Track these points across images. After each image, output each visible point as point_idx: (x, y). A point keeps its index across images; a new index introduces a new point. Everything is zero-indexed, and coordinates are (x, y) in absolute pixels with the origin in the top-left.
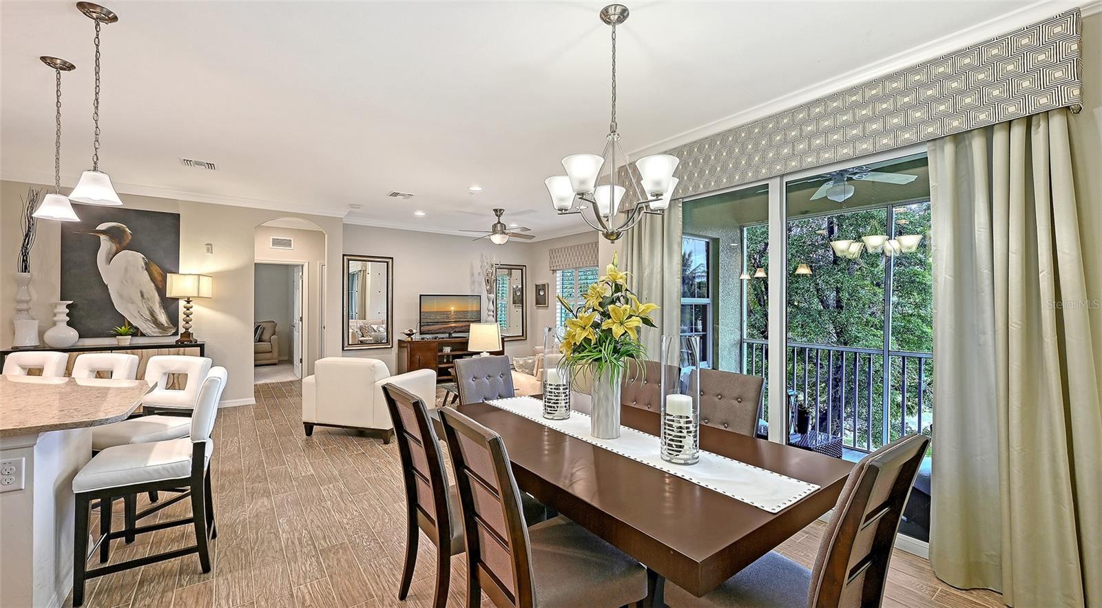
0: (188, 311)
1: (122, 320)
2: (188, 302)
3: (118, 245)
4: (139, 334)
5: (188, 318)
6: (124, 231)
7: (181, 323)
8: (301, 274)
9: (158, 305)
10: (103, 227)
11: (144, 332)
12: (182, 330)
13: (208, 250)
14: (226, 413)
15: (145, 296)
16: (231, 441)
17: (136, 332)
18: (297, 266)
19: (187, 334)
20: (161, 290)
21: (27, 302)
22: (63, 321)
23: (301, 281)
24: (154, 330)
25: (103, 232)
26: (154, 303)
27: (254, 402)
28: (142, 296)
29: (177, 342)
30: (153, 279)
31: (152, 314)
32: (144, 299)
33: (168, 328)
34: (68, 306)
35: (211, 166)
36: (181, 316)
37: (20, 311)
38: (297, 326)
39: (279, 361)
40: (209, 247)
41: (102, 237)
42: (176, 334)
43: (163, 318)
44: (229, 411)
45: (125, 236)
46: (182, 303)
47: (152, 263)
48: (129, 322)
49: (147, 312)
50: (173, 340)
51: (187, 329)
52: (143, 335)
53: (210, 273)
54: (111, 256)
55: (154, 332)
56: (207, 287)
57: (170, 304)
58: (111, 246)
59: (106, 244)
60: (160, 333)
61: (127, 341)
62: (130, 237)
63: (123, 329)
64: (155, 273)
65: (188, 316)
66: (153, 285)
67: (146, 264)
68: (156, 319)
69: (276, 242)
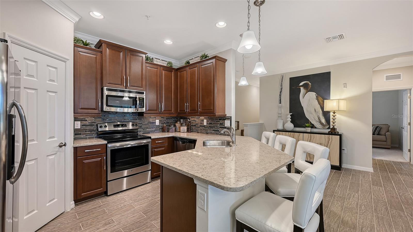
0: (334, 118)
1: (307, 121)
2: (334, 113)
3: (306, 90)
4: (314, 127)
5: (334, 121)
6: (308, 84)
7: (331, 123)
8: (409, 95)
9: (321, 115)
10: (301, 84)
11: (316, 126)
12: (331, 127)
13: (344, 86)
14: (354, 173)
15: (316, 111)
16: (353, 196)
17: (313, 126)
18: (406, 90)
19: (334, 129)
20: (322, 108)
21: (281, 114)
22: (289, 121)
23: (409, 100)
24: (320, 126)
25: (301, 86)
26: (320, 114)
27: (373, 171)
28: (315, 111)
29: (329, 132)
30: (319, 103)
31: (319, 119)
32: (316, 112)
33: (326, 125)
34: (291, 115)
35: (341, 37)
36: (331, 120)
37: (279, 117)
38: (405, 128)
39: (391, 147)
40: (345, 85)
41: (302, 88)
42: (329, 128)
43: (323, 121)
44: (355, 172)
45: (309, 86)
46: (331, 114)
47: (319, 96)
48: (310, 122)
49: (317, 118)
50: (327, 131)
51: (334, 126)
52: (315, 128)
53: (345, 98)
54: (304, 95)
55: (320, 127)
56: (343, 105)
57: (326, 114)
58: (304, 91)
59: (302, 90)
60: (322, 127)
61: (309, 130)
62: (311, 86)
63: (307, 125)
64: (320, 100)
65: (334, 120)
66: (319, 106)
67: (317, 97)
68: (320, 121)
69: (388, 78)
